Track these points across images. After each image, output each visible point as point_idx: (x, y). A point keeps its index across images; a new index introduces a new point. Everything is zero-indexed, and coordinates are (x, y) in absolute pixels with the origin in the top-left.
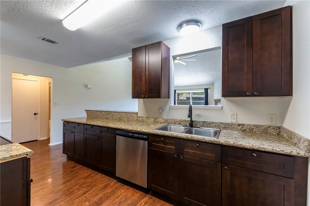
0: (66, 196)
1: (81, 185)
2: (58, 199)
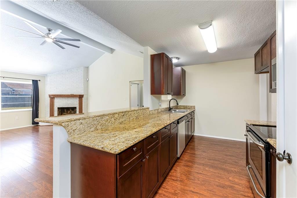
0: (211, 182)
1: (193, 180)
2: (217, 185)
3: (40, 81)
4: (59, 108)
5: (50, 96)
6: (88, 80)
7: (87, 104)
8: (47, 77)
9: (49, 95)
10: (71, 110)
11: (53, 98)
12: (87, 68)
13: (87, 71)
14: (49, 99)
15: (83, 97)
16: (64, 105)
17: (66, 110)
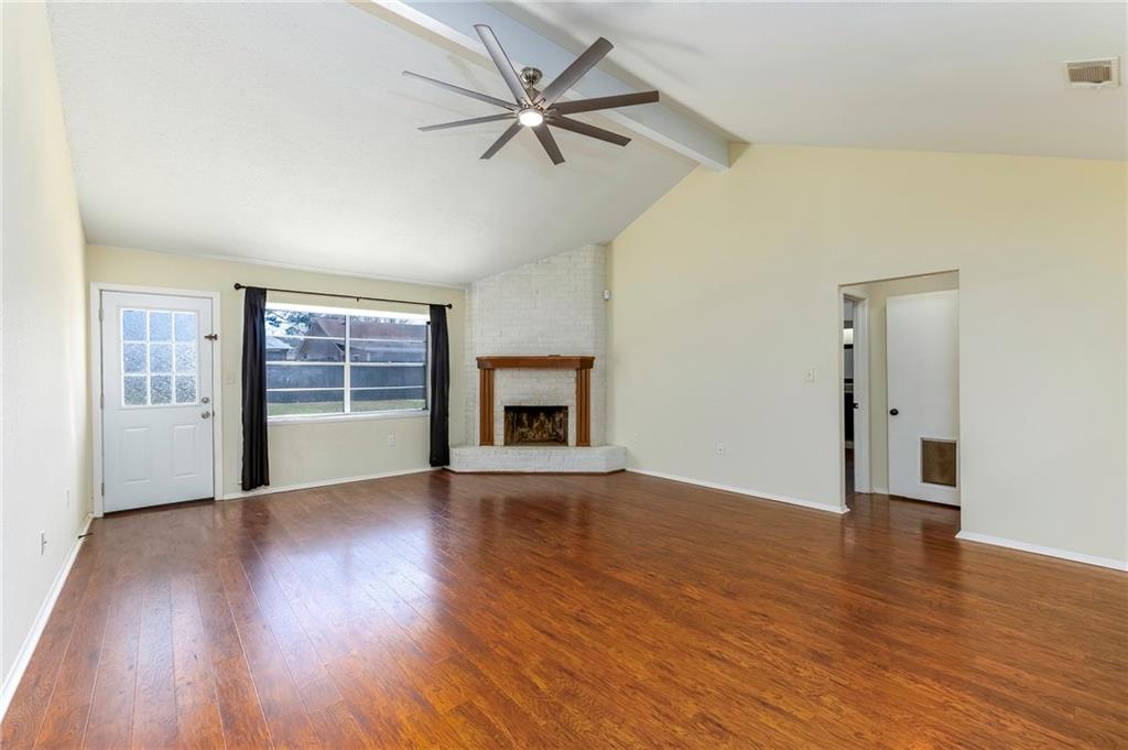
3: (450, 306)
4: (508, 409)
5: (481, 362)
6: (607, 297)
7: (606, 397)
8: (470, 293)
9: (478, 359)
10: (542, 418)
11: (489, 369)
12: (605, 247)
13: (606, 259)
14: (476, 374)
15: (591, 367)
16: (525, 397)
17: (528, 417)
